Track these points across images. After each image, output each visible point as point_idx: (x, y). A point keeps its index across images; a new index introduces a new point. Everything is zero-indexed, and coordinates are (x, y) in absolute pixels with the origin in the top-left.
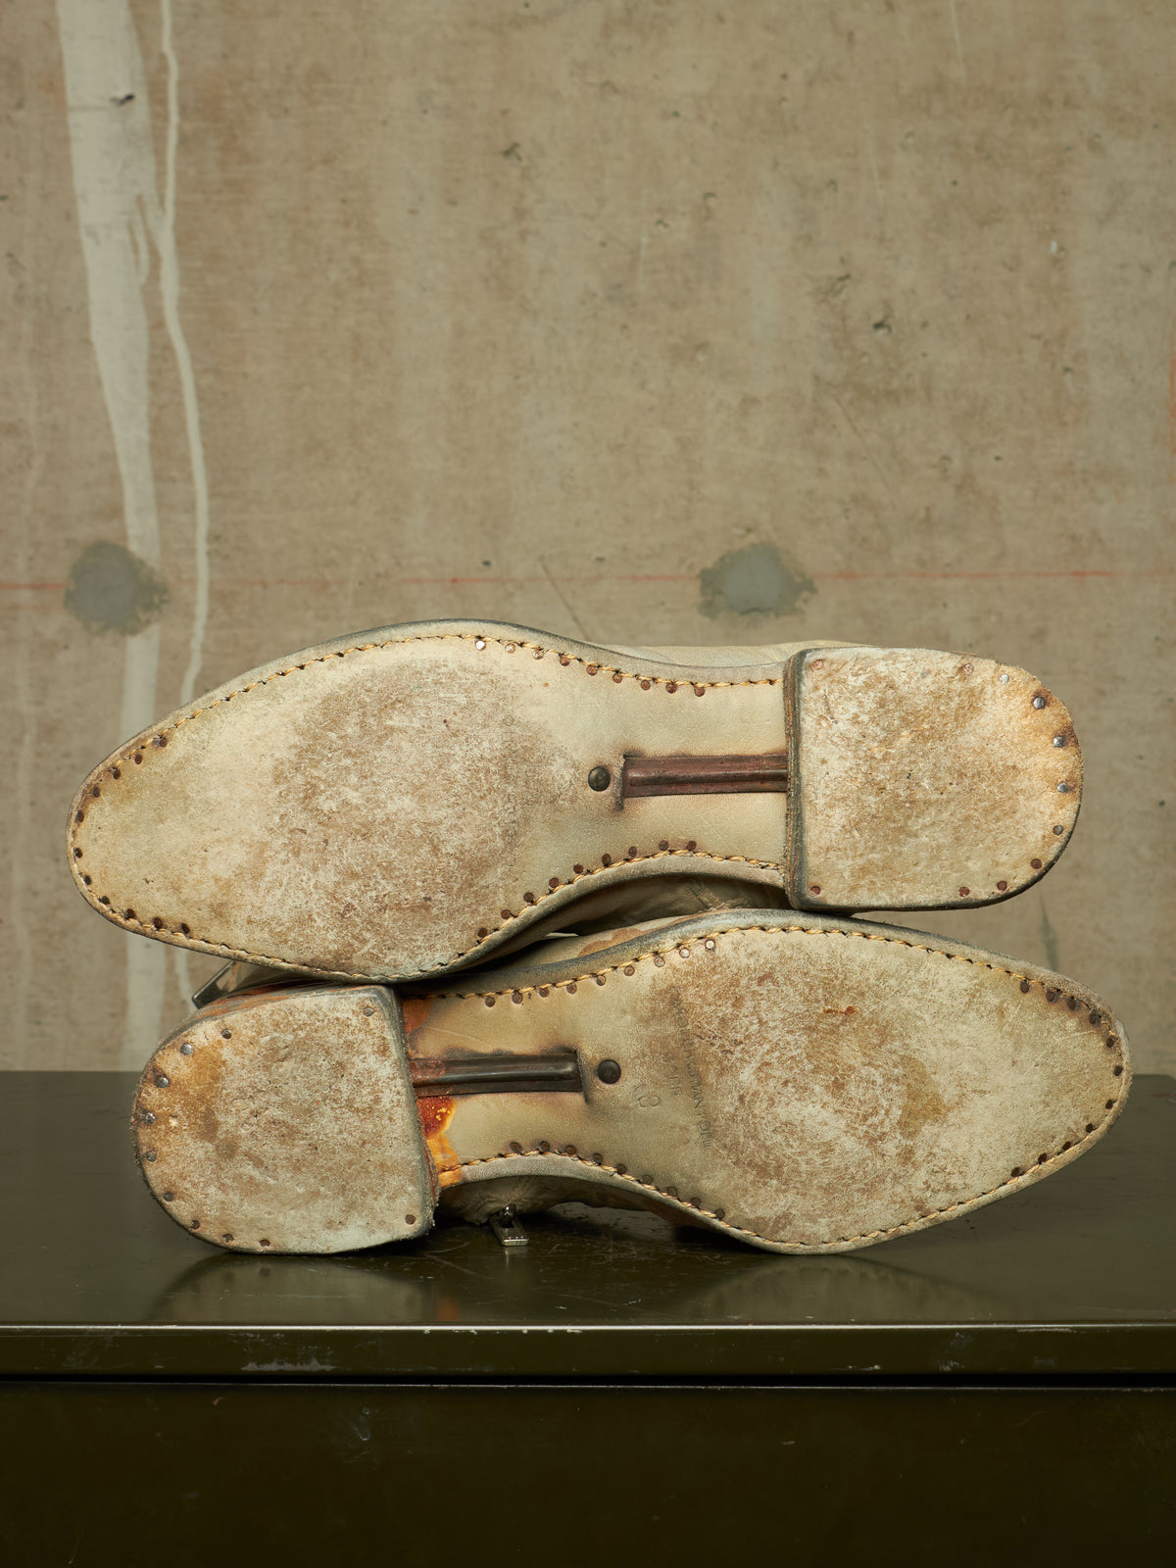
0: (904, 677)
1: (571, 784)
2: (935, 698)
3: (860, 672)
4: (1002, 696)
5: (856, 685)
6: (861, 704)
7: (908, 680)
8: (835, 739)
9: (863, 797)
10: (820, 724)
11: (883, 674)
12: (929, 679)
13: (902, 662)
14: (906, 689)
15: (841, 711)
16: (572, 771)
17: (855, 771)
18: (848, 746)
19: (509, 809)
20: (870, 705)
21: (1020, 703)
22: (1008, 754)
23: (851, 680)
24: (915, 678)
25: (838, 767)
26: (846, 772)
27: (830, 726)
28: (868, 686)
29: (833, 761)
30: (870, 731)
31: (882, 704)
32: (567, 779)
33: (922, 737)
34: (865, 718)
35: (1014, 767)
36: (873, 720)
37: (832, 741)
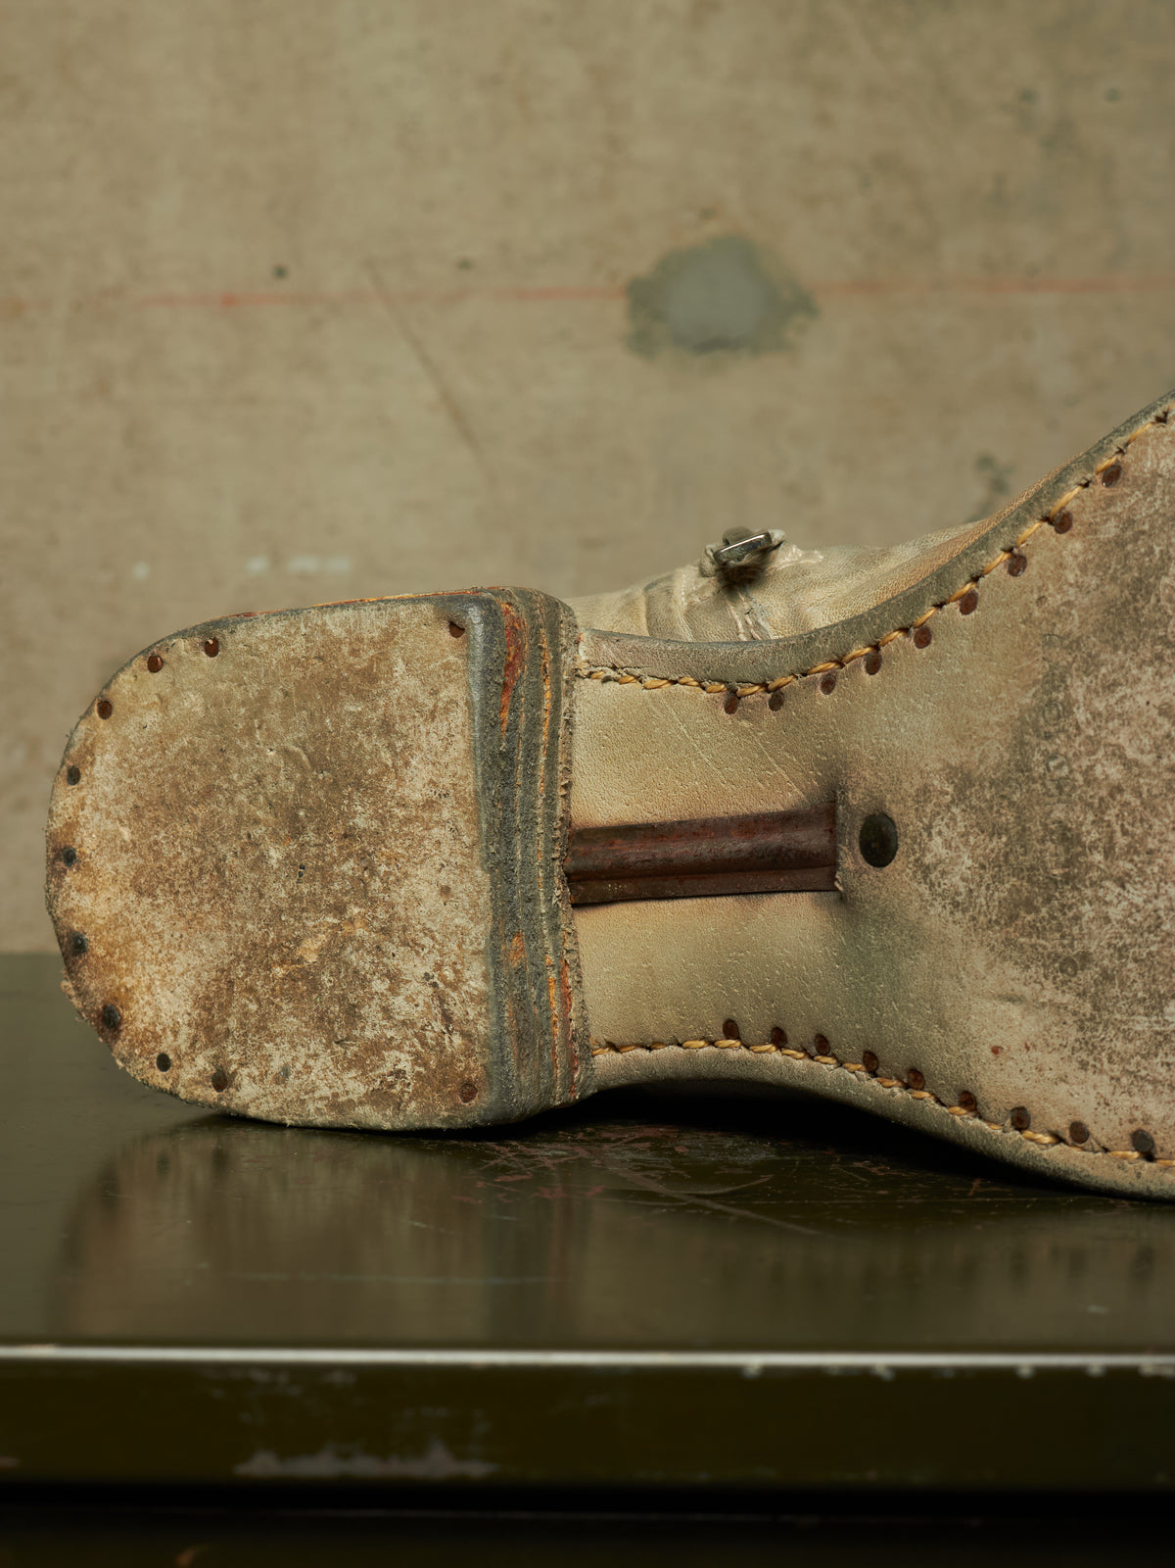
0: (317, 1065)
1: (928, 828)
2: (265, 1028)
3: (390, 1079)
4: (164, 1030)
5: (397, 1053)
6: (386, 1011)
7: (311, 1062)
8: (427, 941)
9: (375, 824)
10: (456, 972)
11: (353, 1073)
12: (276, 1064)
13: (321, 1098)
14: (312, 1046)
15: (420, 1000)
16: (928, 859)
17: (392, 878)
18: (405, 929)
19: (1059, 767)
20: (371, 1011)
21: (139, 1015)
22: (149, 918)
23: (405, 1064)
24: (299, 1066)
25: (422, 883)
26: (406, 875)
27: (439, 967)
28: (376, 1048)
29: (428, 893)
30: (369, 958)
31: (352, 1014)
32: (938, 840)
33: (285, 950)
34: (379, 986)
35: (140, 893)
36: (365, 982)
37: (433, 938)
